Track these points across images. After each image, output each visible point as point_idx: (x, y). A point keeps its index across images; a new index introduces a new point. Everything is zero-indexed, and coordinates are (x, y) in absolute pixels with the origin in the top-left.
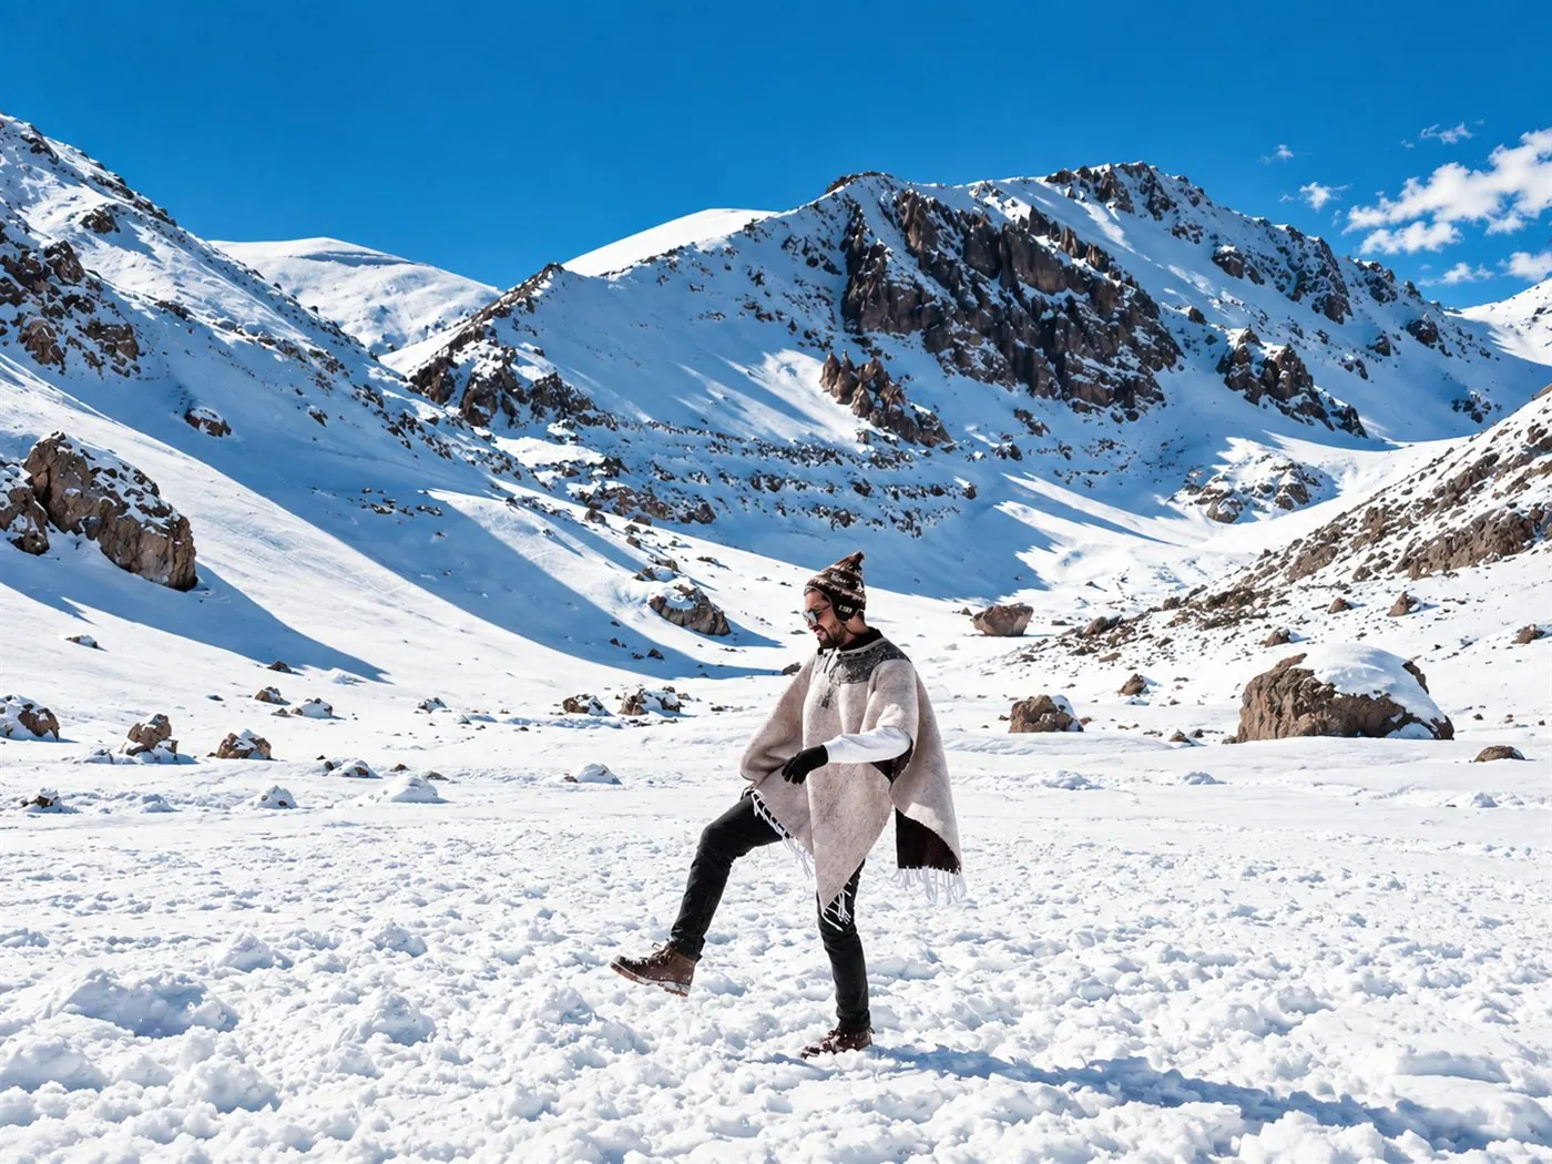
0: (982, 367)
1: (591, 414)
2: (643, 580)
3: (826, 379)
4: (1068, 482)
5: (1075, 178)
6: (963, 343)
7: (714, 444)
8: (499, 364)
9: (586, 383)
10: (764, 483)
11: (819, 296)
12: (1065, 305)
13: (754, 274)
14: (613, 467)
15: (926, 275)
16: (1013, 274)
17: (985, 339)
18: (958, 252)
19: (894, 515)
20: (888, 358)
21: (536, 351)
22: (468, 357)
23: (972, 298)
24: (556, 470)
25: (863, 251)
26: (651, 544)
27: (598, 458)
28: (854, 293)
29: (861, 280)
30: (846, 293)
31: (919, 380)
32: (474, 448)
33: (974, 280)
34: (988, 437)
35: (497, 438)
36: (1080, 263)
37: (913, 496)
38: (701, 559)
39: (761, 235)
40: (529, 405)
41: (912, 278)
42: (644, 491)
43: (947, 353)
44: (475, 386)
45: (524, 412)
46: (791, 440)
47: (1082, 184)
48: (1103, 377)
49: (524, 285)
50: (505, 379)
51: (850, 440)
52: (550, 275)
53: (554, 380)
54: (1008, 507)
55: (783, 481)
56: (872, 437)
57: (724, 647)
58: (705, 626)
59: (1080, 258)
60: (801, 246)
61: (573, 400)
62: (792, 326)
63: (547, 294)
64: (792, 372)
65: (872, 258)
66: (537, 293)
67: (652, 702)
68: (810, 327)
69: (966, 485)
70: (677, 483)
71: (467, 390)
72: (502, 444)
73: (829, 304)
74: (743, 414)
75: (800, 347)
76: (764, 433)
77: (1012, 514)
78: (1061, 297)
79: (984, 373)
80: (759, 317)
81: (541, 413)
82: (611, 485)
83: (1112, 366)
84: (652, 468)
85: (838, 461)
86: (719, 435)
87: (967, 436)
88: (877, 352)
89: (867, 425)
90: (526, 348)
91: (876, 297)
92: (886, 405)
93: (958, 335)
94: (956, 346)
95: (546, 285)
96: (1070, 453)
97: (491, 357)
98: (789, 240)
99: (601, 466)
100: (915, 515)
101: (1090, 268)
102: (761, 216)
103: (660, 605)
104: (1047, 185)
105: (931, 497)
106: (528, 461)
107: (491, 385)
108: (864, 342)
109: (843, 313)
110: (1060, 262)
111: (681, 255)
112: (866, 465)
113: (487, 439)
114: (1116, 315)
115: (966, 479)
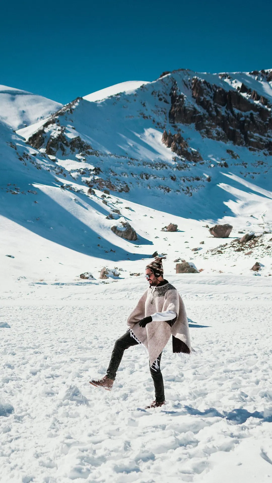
0: (216, 135)
1: (90, 151)
2: (109, 219)
3: (163, 140)
4: (245, 176)
5: (259, 73)
6: (209, 128)
7: (129, 162)
8: (60, 132)
9: (89, 139)
10: (144, 177)
11: (162, 111)
12: (249, 116)
13: (143, 103)
14: (98, 171)
15: (198, 105)
16: (231, 105)
17: (218, 126)
18: (211, 97)
19: (183, 188)
20: (183, 132)
21: (73, 128)
22: (49, 130)
23: (214, 113)
24: (78, 172)
25: (176, 96)
26: (111, 202)
27: (92, 167)
28: (173, 110)
29: (175, 106)
30: (171, 110)
31: (193, 140)
32: (49, 165)
33: (216, 107)
34: (216, 159)
35: (59, 160)
36: (257, 102)
37: (190, 181)
38: (126, 208)
39: (145, 90)
40: (70, 147)
41: (193, 106)
42: (107, 180)
43: (204, 130)
44: (51, 140)
45: (68, 149)
46: (153, 160)
47: (262, 76)
48: (261, 140)
49: (70, 104)
50: (61, 138)
51: (170, 160)
52: (78, 101)
53: (78, 139)
54: (222, 185)
55: (150, 176)
56: (177, 159)
57: (135, 245)
58: (129, 237)
59: (257, 100)
60: (157, 94)
61: (85, 146)
62: (154, 121)
63: (77, 107)
64: (153, 136)
65: (179, 98)
66: (74, 107)
67: (111, 273)
68: (159, 121)
69: (207, 176)
70: (117, 176)
71: (48, 142)
72: (60, 163)
73: (165, 113)
74: (138, 151)
75: (156, 128)
76: (145, 158)
77: (223, 188)
78: (248, 113)
79: (216, 137)
80: (144, 117)
81: (74, 151)
82: (97, 177)
83: (265, 136)
84: (110, 171)
85: (166, 168)
86: (131, 159)
87: (209, 159)
88: (179, 130)
89: (175, 155)
90: (69, 127)
91: (180, 111)
92: (182, 148)
93: (207, 125)
94: (206, 128)
95: (77, 104)
96: (247, 166)
97: (57, 130)
98: (154, 92)
99: (93, 170)
100: (190, 188)
101: (260, 104)
102: (146, 83)
103: (115, 230)
104: (249, 75)
105: (195, 181)
106: (68, 169)
107: (57, 140)
108: (175, 127)
109: (169, 117)
110: (249, 102)
111: (120, 95)
112: (175, 169)
113: (54, 161)
114: (268, 120)
115: (208, 175)
